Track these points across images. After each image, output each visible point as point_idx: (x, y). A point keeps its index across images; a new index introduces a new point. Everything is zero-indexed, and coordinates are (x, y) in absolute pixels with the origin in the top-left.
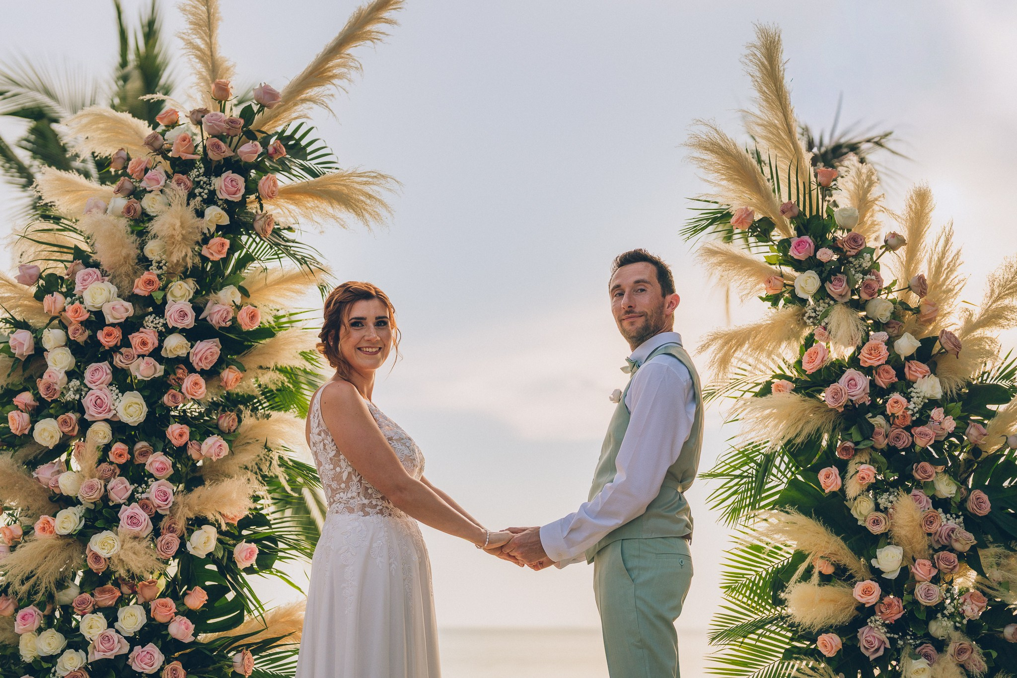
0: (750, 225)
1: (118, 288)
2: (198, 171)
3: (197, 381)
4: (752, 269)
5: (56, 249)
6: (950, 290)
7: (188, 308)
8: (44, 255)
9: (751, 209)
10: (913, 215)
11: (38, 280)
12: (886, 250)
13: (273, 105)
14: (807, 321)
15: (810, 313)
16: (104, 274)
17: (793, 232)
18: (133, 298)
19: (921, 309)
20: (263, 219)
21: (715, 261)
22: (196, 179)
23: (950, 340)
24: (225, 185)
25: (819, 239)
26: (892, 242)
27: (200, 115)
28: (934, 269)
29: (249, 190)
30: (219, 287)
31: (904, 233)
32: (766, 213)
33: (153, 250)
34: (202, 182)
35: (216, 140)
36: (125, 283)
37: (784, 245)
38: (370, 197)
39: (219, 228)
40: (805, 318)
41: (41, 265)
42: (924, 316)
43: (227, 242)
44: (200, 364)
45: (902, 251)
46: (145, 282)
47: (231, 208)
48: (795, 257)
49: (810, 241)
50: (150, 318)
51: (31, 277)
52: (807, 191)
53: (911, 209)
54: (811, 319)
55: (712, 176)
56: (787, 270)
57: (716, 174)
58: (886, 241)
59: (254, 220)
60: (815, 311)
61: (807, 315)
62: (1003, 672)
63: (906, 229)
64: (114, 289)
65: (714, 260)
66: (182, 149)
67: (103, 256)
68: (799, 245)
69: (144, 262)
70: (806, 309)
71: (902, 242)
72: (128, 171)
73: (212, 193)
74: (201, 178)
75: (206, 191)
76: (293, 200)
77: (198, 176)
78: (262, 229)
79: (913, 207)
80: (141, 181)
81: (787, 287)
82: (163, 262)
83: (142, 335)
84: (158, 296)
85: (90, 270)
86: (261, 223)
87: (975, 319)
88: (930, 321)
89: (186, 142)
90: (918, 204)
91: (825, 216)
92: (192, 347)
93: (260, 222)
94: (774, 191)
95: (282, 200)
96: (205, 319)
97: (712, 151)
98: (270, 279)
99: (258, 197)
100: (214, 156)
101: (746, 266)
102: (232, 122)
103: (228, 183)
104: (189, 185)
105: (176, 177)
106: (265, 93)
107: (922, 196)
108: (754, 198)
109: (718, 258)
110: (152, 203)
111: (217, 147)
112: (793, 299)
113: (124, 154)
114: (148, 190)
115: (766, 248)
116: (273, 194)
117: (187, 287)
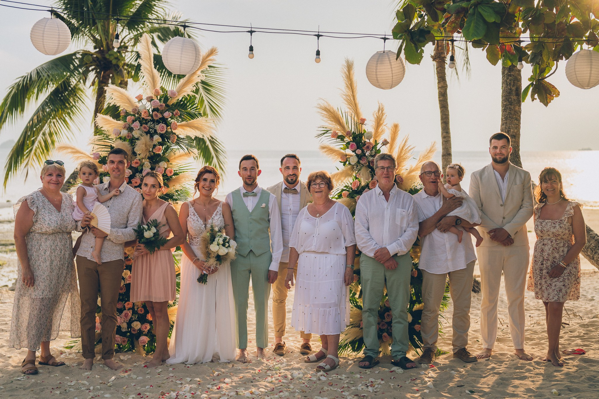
0: (337, 137)
2: (150, 123)
4: (336, 153)
5: (104, 147)
6: (405, 159)
8: (100, 149)
9: (337, 132)
10: (392, 133)
11: (99, 158)
12: (383, 145)
13: (175, 97)
17: (351, 139)
20: (173, 137)
23: (399, 180)
26: (385, 143)
27: (150, 99)
29: (167, 126)
30: (159, 162)
31: (389, 140)
32: (343, 132)
33: (137, 149)
34: (152, 127)
35: (156, 112)
37: (348, 143)
38: (209, 127)
39: (159, 143)
40: (353, 170)
41: (100, 153)
43: (161, 147)
45: (388, 145)
46: (135, 162)
47: (162, 136)
49: (355, 145)
50: (137, 174)
51: (97, 157)
53: (392, 131)
54: (355, 171)
55: (325, 119)
56: (349, 152)
58: (383, 142)
60: (357, 168)
63: (390, 137)
66: (145, 116)
68: (352, 146)
69: (134, 153)
70: (354, 167)
71: (388, 143)
72: (127, 121)
73: (155, 131)
74: (152, 125)
75: (153, 130)
76: (183, 128)
77: (150, 125)
78: (173, 141)
80: (131, 125)
81: (348, 159)
83: (135, 180)
84: (140, 168)
86: (172, 139)
87: (413, 168)
89: (146, 113)
90: (394, 129)
91: (362, 132)
94: (346, 123)
97: (325, 111)
98: (176, 155)
99: (171, 128)
100: (155, 118)
101: (334, 152)
102: (161, 105)
103: (160, 128)
104: (148, 128)
105: (144, 125)
106: (172, 94)
107: (396, 126)
108: (339, 127)
109: (325, 150)
110: (136, 134)
111: (156, 115)
112: (349, 164)
113: (125, 111)
114: (134, 129)
115: (342, 144)
116: (175, 128)
117: (149, 164)
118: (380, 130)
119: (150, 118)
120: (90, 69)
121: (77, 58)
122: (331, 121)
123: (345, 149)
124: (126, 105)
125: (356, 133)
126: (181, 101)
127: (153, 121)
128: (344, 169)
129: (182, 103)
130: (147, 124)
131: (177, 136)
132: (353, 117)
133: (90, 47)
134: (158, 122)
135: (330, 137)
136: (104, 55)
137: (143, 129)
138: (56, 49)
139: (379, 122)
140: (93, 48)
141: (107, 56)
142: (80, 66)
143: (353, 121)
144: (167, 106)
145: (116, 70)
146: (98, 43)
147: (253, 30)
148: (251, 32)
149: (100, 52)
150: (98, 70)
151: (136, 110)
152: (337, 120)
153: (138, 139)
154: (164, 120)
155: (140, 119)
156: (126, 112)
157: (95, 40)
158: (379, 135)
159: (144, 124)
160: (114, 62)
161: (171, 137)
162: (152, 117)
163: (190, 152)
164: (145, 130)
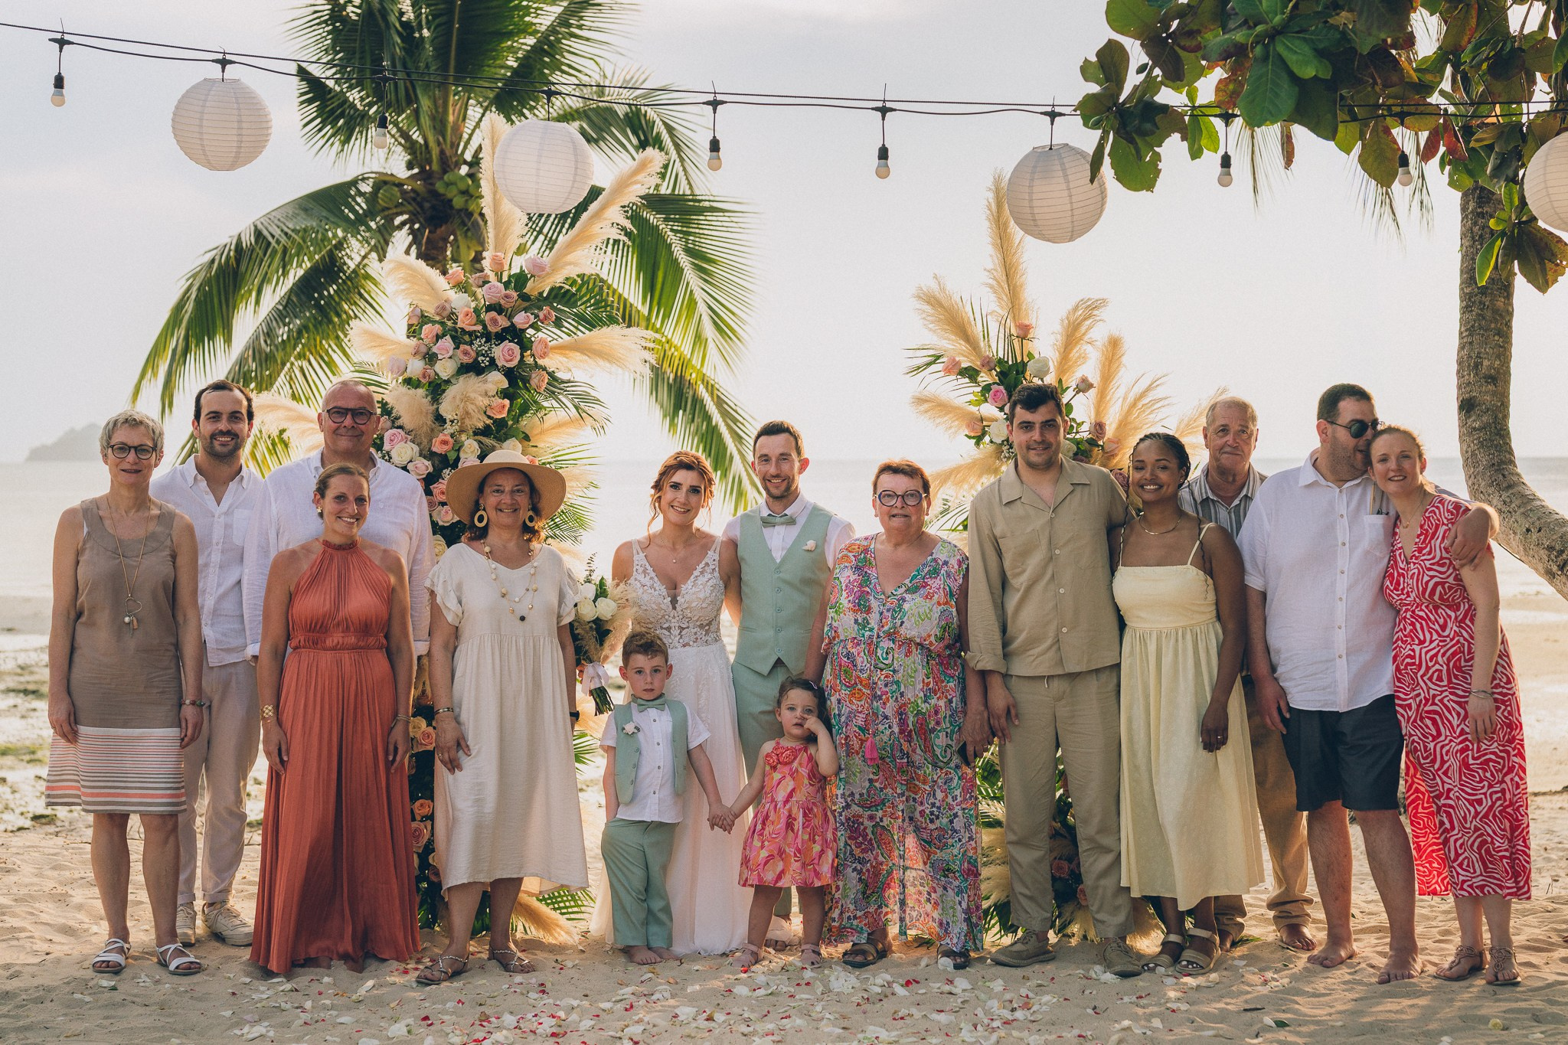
0: (957, 372)
1: (419, 445)
2: (480, 341)
4: (956, 415)
9: (957, 359)
10: (1105, 361)
12: (1077, 393)
13: (543, 271)
16: (408, 433)
17: (993, 378)
18: (430, 455)
19: (1104, 446)
20: (537, 378)
21: (923, 410)
22: (479, 349)
24: (503, 354)
26: (1082, 386)
27: (481, 280)
29: (524, 349)
30: (503, 438)
31: (1094, 378)
32: (973, 360)
33: (446, 409)
34: (483, 352)
35: (493, 314)
36: (425, 441)
37: (987, 388)
39: (500, 391)
43: (507, 401)
45: (1092, 393)
46: (441, 442)
47: (509, 373)
49: (1005, 392)
50: (446, 471)
53: (1104, 355)
55: (929, 326)
56: (989, 410)
57: (932, 324)
58: (1078, 385)
59: (531, 374)
61: (1003, 455)
63: (1097, 372)
64: (416, 448)
65: (924, 407)
66: (467, 320)
67: (406, 420)
68: (995, 396)
69: (440, 419)
70: (1003, 449)
71: (1091, 386)
72: (422, 336)
73: (492, 361)
74: (483, 347)
75: (488, 359)
76: (564, 355)
77: (480, 346)
78: (537, 386)
79: (1106, 353)
82: (456, 420)
83: (441, 486)
84: (452, 456)
85: (394, 431)
86: (536, 381)
88: (1113, 456)
89: (468, 317)
90: (1111, 350)
93: (534, 380)
94: (984, 338)
95: (554, 354)
97: (928, 303)
98: (547, 425)
99: (533, 355)
100: (492, 329)
101: (950, 412)
102: (507, 296)
103: (505, 353)
104: (473, 354)
105: (463, 347)
106: (533, 264)
107: (1115, 344)
108: (962, 346)
109: (926, 406)
111: (494, 321)
112: (991, 441)
113: (418, 312)
114: (440, 357)
115: (971, 390)
116: (545, 353)
117: (476, 445)
118: (1074, 354)
119: (479, 328)
120: (398, 221)
121: (360, 193)
122: (942, 329)
123: (978, 403)
124: (427, 297)
125: (1007, 362)
126: (561, 287)
127: (487, 336)
128: (977, 456)
129: (563, 292)
130: (471, 344)
131: (551, 375)
132: (1003, 320)
133: (398, 165)
134: (500, 337)
135: (942, 374)
136: (432, 184)
137: (462, 356)
138: (233, 155)
139: (1072, 335)
140: (404, 165)
141: (439, 187)
142: (370, 214)
143: (1002, 331)
144: (525, 297)
145: (464, 224)
146: (417, 155)
147: (719, 97)
148: (715, 104)
149: (425, 176)
150: (417, 226)
151: (444, 308)
152: (959, 327)
153: (448, 382)
154: (514, 334)
155: (456, 331)
156: (423, 316)
157: (411, 146)
158: (1070, 367)
159: (465, 343)
160: (458, 202)
161: (533, 376)
162: (485, 327)
163: (584, 415)
164: (467, 360)
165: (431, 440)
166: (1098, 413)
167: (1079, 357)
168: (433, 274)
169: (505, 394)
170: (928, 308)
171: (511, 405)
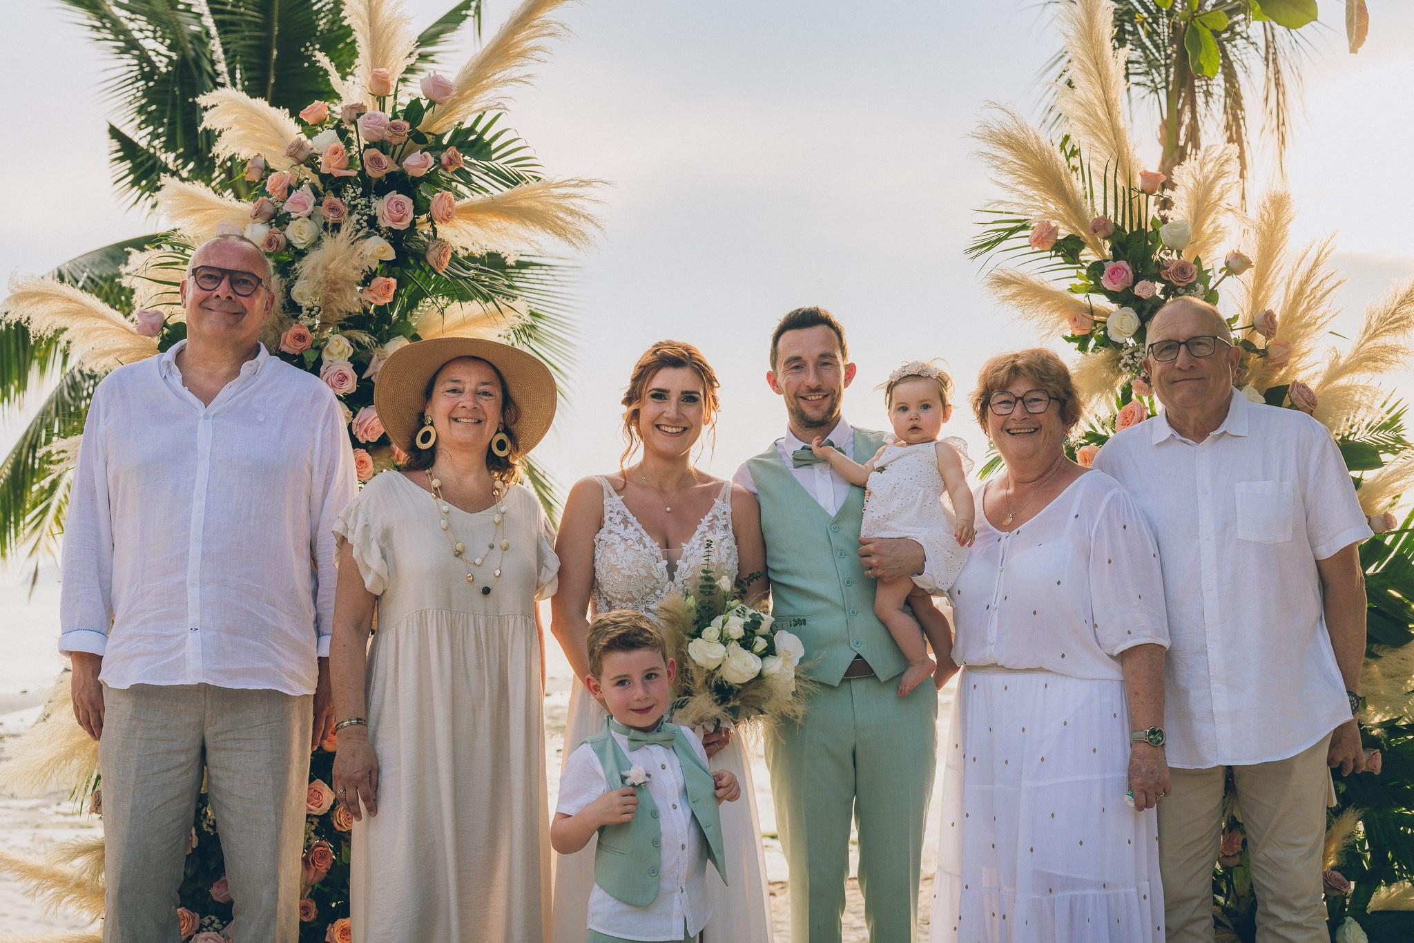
0: (1052, 245)
2: (354, 192)
3: (362, 459)
4: (1055, 304)
7: (348, 369)
8: (168, 298)
9: (1053, 223)
10: (1264, 227)
11: (162, 330)
12: (1227, 274)
13: (446, 100)
14: (1123, 369)
15: (1127, 359)
17: (1108, 253)
19: (1269, 350)
20: (437, 250)
21: (1008, 294)
22: (352, 202)
23: (1302, 396)
24: (389, 210)
25: (1139, 265)
26: (1234, 264)
27: (355, 113)
28: (1291, 297)
29: (418, 211)
30: (385, 338)
31: (1252, 253)
32: (1074, 228)
33: (303, 292)
34: (359, 207)
35: (375, 151)
36: (270, 338)
37: (1096, 270)
39: (383, 264)
40: (1120, 365)
41: (165, 310)
42: (1273, 360)
43: (393, 281)
44: (365, 436)
45: (1248, 275)
46: (294, 338)
47: (396, 238)
48: (1109, 288)
49: (1128, 268)
51: (153, 327)
52: (1127, 200)
53: (1263, 220)
54: (1128, 368)
55: (1007, 179)
56: (1100, 301)
57: (1011, 176)
58: (1227, 263)
59: (426, 250)
60: (1133, 357)
61: (1123, 361)
62: (1354, 807)
63: (1255, 245)
65: (1008, 291)
66: (334, 164)
68: (1113, 274)
69: (293, 309)
70: (1123, 354)
71: (1247, 264)
72: (267, 189)
73: (372, 222)
74: (358, 201)
75: (365, 218)
76: (474, 220)
77: (354, 198)
78: (437, 263)
79: (1266, 217)
80: (283, 202)
81: (1098, 325)
82: (316, 309)
84: (311, 357)
86: (435, 253)
87: (1341, 362)
88: (1281, 366)
89: (337, 155)
90: (1272, 214)
91: (1150, 229)
92: (354, 417)
93: (433, 252)
94: (1086, 197)
95: (461, 221)
96: (369, 379)
97: (1008, 146)
98: (448, 322)
99: (430, 220)
100: (373, 173)
101: (1047, 299)
102: (395, 127)
103: (392, 208)
104: (344, 209)
105: (326, 201)
106: (435, 86)
107: (1278, 204)
108: (1058, 207)
109: (1012, 290)
110: (299, 233)
111: (376, 161)
112: (1105, 342)
113: (261, 162)
114: (293, 215)
115: (1074, 272)
116: (449, 215)
117: (346, 342)
118: (1208, 228)
119: (353, 173)
122: (1029, 183)
123: (1085, 291)
125: (1125, 231)
126: (471, 130)
127: (365, 184)
128: (1084, 365)
129: (472, 137)
130: (340, 195)
132: (1110, 176)
134: (379, 188)
135: (1029, 249)
137: (326, 212)
143: (1111, 193)
144: (418, 138)
151: (301, 148)
154: (405, 184)
158: (1205, 243)
159: (330, 196)
161: (430, 251)
162: (361, 169)
163: (502, 307)
164: (331, 218)
165: (280, 335)
166: (1256, 304)
167: (1215, 232)
168: (281, 116)
169: (388, 267)
170: (1004, 153)
171: (400, 286)
